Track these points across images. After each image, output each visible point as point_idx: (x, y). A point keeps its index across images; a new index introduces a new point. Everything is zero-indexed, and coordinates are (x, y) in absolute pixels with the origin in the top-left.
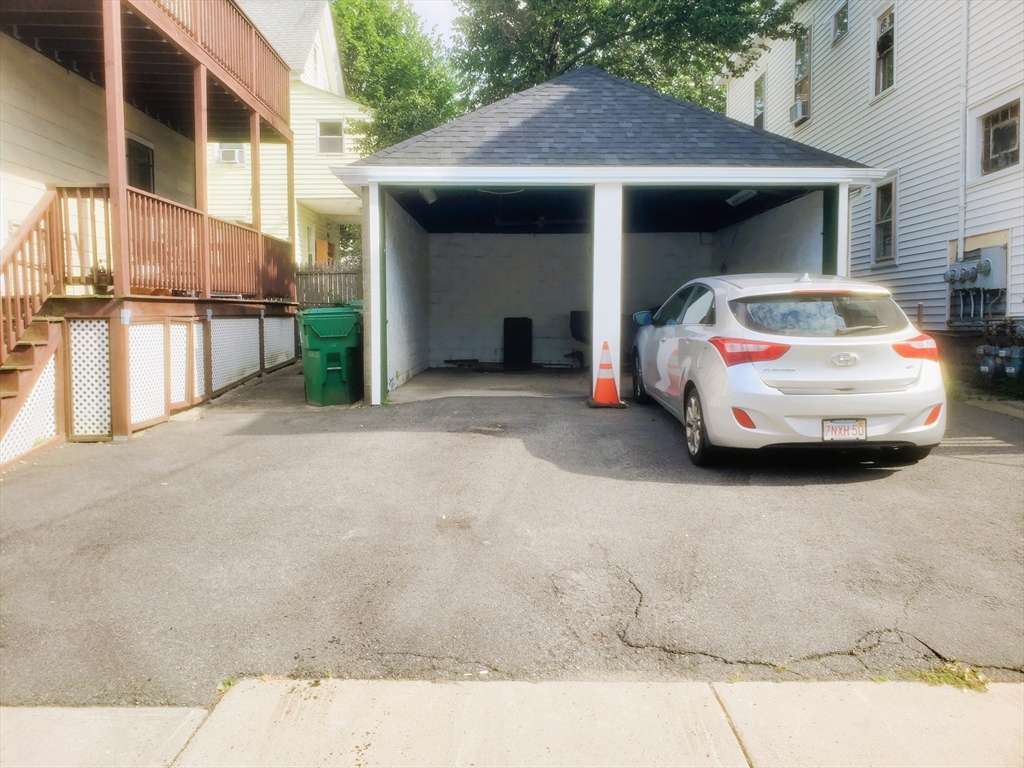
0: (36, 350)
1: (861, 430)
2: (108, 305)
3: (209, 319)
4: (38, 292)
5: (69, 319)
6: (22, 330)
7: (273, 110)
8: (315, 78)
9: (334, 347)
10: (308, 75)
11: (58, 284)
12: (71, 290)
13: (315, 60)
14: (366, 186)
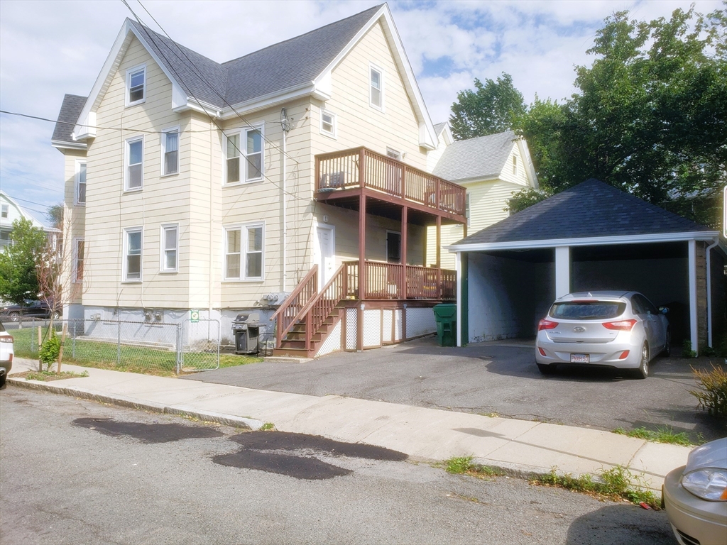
0: (334, 318)
1: (587, 359)
2: (357, 303)
3: (405, 308)
4: (336, 298)
5: (346, 308)
6: (330, 312)
7: (453, 211)
8: (514, 173)
9: (446, 321)
10: (506, 174)
11: (343, 295)
12: (348, 297)
13: (515, 162)
14: (456, 253)
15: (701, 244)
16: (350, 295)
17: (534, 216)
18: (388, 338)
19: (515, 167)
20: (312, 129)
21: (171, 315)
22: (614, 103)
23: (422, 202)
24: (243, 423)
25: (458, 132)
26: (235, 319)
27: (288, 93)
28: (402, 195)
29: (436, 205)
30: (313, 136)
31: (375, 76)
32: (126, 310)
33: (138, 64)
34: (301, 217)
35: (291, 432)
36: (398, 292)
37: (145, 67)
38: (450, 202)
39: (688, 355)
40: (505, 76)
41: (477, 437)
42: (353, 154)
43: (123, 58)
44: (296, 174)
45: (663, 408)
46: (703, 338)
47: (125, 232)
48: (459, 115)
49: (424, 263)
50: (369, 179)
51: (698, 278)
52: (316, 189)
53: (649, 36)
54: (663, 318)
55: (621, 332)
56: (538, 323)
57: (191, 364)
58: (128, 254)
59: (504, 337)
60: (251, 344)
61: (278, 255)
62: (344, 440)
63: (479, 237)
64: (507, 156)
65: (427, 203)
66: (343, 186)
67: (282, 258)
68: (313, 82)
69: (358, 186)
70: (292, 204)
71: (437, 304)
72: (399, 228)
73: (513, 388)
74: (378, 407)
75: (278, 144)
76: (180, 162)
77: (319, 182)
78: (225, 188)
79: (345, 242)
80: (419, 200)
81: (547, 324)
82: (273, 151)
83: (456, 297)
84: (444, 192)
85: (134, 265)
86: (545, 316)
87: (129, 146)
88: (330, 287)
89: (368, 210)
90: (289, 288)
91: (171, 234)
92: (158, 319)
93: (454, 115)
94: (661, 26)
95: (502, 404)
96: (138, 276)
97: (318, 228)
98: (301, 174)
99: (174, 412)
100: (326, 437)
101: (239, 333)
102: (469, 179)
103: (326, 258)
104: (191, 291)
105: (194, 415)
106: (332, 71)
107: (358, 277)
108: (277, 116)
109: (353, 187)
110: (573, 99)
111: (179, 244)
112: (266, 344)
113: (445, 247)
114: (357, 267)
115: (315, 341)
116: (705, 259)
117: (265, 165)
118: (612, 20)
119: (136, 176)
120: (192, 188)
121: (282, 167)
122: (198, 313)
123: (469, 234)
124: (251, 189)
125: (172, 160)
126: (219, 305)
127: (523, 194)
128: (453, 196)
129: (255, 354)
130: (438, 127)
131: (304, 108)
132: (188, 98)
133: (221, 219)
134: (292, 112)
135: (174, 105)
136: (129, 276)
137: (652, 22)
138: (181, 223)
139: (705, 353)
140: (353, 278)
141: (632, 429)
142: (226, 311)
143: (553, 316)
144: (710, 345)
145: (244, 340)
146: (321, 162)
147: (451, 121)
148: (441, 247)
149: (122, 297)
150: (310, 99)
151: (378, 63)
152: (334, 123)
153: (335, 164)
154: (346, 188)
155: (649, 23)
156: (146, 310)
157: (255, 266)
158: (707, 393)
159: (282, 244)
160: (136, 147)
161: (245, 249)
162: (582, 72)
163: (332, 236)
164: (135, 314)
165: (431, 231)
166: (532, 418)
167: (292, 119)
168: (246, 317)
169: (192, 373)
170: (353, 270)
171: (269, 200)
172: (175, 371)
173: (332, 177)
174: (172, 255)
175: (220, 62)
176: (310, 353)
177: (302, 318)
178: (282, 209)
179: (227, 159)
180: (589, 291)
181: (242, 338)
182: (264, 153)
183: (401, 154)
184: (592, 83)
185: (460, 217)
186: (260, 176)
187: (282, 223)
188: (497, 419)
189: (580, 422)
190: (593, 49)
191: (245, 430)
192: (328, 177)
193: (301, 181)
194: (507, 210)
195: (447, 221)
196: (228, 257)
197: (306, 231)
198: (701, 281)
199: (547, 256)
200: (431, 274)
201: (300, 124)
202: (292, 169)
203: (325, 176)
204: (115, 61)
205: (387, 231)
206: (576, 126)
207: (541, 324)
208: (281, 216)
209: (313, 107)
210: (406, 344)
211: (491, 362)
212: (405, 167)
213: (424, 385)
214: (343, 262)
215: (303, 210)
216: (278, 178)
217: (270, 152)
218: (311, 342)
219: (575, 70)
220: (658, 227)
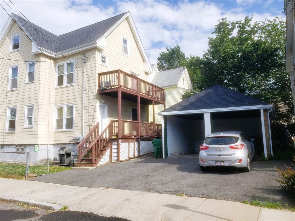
0: (106, 147)
1: (223, 164)
2: (117, 140)
3: (140, 141)
4: (107, 138)
5: (112, 142)
6: (104, 144)
7: (159, 99)
8: (183, 84)
9: (158, 147)
10: (180, 84)
11: (111, 136)
12: (113, 137)
13: (183, 80)
14: (161, 116)
15: (265, 111)
16: (114, 136)
17: (194, 100)
18: (132, 155)
19: (183, 82)
20: (97, 62)
21: (29, 148)
22: (225, 52)
23: (146, 94)
24: (51, 207)
25: (160, 68)
26: (59, 149)
27: (86, 46)
28: (138, 91)
29: (152, 96)
30: (97, 65)
31: (125, 41)
32: (7, 146)
33: (17, 33)
34: (91, 101)
35: (77, 211)
36: (136, 134)
37: (20, 34)
38: (158, 95)
39: (263, 159)
40: (178, 46)
41: (175, 209)
42: (115, 73)
43: (10, 30)
44: (89, 81)
45: (263, 187)
46: (269, 152)
47: (8, 109)
48: (161, 62)
49: (148, 121)
50: (122, 84)
51: (265, 125)
52: (98, 88)
53: (236, 27)
54: (252, 143)
55: (238, 150)
56: (200, 147)
57: (35, 172)
58: (9, 119)
59: (183, 153)
60: (67, 161)
61: (80, 118)
62: (105, 215)
63: (171, 109)
64: (180, 77)
65: (148, 95)
66: (111, 86)
67: (82, 120)
68: (97, 41)
69: (118, 87)
70: (87, 95)
71: (153, 139)
72: (137, 106)
73: (190, 179)
74: (124, 193)
75: (81, 69)
76: (35, 77)
77: (100, 85)
78: (56, 89)
79: (112, 112)
80: (145, 94)
81: (204, 147)
82: (79, 72)
83: (162, 136)
84: (155, 91)
85: (12, 124)
86: (203, 143)
87: (12, 69)
88: (105, 133)
89: (122, 98)
90: (85, 133)
91: (30, 109)
92: (23, 150)
93: (159, 62)
94: (241, 24)
95: (186, 188)
96: (14, 129)
97: (99, 106)
98: (92, 82)
99: (15, 202)
100: (95, 213)
101: (61, 156)
102: (165, 87)
103: (103, 119)
104: (39, 136)
105: (25, 203)
106: (106, 38)
107: (118, 127)
108: (81, 56)
109: (115, 87)
110: (207, 52)
111: (34, 114)
112: (73, 161)
113: (157, 114)
114: (117, 123)
115: (97, 158)
116: (267, 117)
117: (75, 78)
118: (221, 21)
119: (14, 84)
120: (41, 88)
121: (83, 79)
122: (38, 147)
123: (166, 108)
124: (68, 89)
125: (31, 76)
126: (53, 143)
127: (188, 92)
128: (159, 92)
129: (68, 165)
130: (152, 66)
131: (92, 53)
132: (39, 48)
133: (54, 102)
134: (87, 55)
135: (33, 51)
136: (9, 130)
137: (236, 22)
138: (35, 104)
139: (270, 158)
140: (115, 128)
141: (252, 201)
142: (56, 145)
143: (206, 144)
144: (272, 155)
145: (64, 158)
146: (101, 76)
147: (158, 64)
148: (155, 114)
149: (5, 140)
150: (96, 49)
151: (126, 36)
152: (107, 60)
153: (107, 77)
154: (112, 87)
155: (235, 22)
156: (17, 146)
157: (70, 124)
158: (284, 180)
159: (82, 113)
160: (15, 70)
161: (65, 116)
162: (211, 39)
163: (106, 109)
164: (12, 148)
165: (150, 107)
166: (202, 196)
167: (88, 58)
168: (65, 148)
169: (34, 177)
170: (115, 124)
171: (77, 94)
172: (25, 176)
173: (106, 83)
174: (30, 119)
175: (58, 35)
176: (94, 165)
177: (90, 147)
178: (82, 97)
179: (58, 75)
180: (222, 132)
181: (63, 158)
182: (75, 73)
183: (137, 75)
184: (215, 44)
185: (162, 101)
186: (73, 83)
187: (82, 104)
188: (184, 197)
189: (225, 197)
190: (214, 32)
191: (51, 211)
192: (104, 83)
193: (91, 85)
194: (181, 99)
195: (157, 103)
196: (58, 120)
197: (94, 107)
198: (266, 126)
199: (201, 117)
200: (151, 126)
201: (91, 60)
202: (87, 79)
203: (102, 83)
204: (6, 32)
205: (132, 107)
206: (209, 63)
207: (201, 147)
208: (82, 101)
209: (97, 53)
210: (140, 158)
211: (178, 166)
212: (139, 79)
213: (148, 180)
214: (111, 121)
215: (93, 97)
216: (81, 84)
217: (77, 72)
218: (95, 159)
219: (208, 39)
220: (247, 103)
